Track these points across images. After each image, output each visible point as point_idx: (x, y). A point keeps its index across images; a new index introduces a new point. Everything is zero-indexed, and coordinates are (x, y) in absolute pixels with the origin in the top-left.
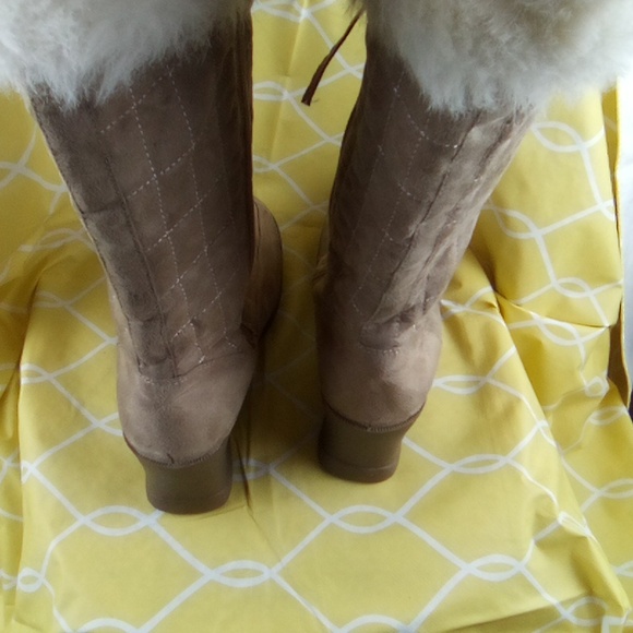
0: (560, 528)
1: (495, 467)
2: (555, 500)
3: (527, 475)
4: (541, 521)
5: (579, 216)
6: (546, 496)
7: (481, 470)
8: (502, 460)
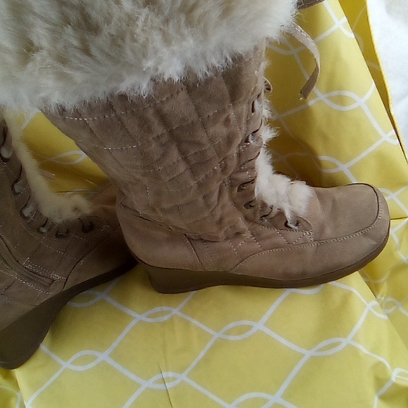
0: (394, 385)
1: (339, 348)
2: (387, 365)
3: (363, 350)
4: (380, 382)
5: (371, 149)
6: (380, 363)
7: (330, 352)
8: (345, 342)
